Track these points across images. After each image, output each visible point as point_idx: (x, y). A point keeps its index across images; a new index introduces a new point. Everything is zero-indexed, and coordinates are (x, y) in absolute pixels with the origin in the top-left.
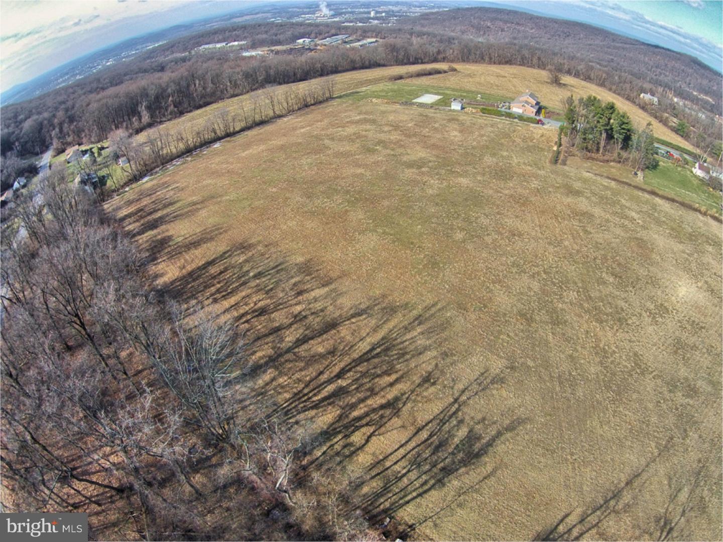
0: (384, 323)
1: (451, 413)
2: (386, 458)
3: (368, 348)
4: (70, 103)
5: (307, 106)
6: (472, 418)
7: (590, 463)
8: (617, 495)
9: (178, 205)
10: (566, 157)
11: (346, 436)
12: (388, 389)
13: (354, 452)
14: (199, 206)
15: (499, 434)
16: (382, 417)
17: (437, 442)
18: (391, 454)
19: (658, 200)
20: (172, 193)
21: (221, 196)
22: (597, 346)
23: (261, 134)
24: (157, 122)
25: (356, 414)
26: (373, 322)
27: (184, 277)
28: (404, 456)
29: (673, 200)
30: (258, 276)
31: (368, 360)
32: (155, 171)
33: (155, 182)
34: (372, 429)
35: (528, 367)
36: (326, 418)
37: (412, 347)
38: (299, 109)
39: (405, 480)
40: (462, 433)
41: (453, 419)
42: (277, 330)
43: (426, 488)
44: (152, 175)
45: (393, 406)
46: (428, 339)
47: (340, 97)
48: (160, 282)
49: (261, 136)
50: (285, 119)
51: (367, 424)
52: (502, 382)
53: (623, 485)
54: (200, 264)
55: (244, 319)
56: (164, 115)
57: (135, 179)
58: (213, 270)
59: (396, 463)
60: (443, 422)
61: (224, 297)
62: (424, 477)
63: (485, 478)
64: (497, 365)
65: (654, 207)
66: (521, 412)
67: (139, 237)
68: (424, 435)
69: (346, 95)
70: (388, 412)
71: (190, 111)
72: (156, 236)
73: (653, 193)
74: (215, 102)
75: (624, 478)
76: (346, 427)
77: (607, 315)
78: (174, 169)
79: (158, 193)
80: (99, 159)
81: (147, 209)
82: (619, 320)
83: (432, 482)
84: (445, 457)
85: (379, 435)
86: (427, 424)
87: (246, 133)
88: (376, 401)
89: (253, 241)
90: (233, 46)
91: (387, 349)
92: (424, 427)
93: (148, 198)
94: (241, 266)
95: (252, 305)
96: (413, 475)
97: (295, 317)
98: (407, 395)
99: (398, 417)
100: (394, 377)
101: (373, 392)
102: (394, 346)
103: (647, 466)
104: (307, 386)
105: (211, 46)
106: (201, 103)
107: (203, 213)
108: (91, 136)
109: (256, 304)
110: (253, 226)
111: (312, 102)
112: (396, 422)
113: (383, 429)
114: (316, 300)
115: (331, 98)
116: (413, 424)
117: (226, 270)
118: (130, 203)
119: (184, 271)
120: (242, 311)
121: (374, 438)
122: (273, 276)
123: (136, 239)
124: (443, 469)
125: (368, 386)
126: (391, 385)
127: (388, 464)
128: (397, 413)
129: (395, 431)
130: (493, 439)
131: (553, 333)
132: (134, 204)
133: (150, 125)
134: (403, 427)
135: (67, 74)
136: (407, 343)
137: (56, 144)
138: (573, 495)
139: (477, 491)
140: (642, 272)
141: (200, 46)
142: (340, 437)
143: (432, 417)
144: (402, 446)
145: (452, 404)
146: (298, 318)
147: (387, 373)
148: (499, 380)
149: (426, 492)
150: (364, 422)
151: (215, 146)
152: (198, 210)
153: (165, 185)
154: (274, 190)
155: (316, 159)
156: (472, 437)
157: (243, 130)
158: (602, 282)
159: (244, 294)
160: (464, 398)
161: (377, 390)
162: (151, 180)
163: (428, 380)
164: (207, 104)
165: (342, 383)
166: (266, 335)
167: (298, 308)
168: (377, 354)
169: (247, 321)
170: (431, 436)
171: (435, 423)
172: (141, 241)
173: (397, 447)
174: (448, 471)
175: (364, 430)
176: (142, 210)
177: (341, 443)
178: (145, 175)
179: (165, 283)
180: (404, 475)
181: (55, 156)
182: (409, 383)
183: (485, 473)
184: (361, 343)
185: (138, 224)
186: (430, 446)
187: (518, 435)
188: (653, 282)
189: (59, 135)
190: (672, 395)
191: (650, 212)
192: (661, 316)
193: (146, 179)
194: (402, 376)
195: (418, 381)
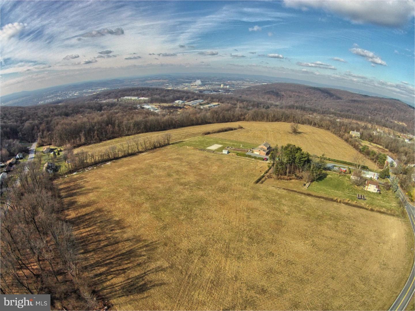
0: (134, 245)
1: (141, 276)
2: (115, 284)
4: (49, 119)
5: (155, 147)
6: (148, 280)
9: (83, 189)
11: (107, 276)
12: (125, 265)
13: (106, 281)
14: (90, 191)
16: (119, 273)
17: (132, 284)
18: (117, 284)
20: (83, 182)
21: (100, 189)
23: (129, 160)
24: (88, 143)
25: (112, 270)
26: (131, 244)
27: (77, 218)
28: (120, 285)
30: (101, 222)
31: (123, 255)
32: (79, 170)
33: (78, 176)
34: (115, 276)
36: (103, 269)
37: (139, 254)
38: (152, 149)
39: (117, 292)
40: (142, 283)
41: (141, 278)
42: (100, 241)
44: (78, 172)
45: (124, 270)
46: (146, 252)
47: (172, 144)
48: (68, 217)
49: (129, 162)
50: (143, 154)
51: (114, 274)
52: (165, 271)
54: (84, 214)
55: (91, 236)
56: (92, 140)
57: (71, 172)
58: (87, 217)
59: (117, 287)
60: (137, 279)
61: (87, 227)
64: (166, 265)
67: (65, 199)
69: (176, 143)
70: (121, 272)
71: (105, 140)
72: (71, 200)
74: (118, 138)
76: (107, 273)
78: (87, 171)
79: (77, 182)
80: (57, 156)
81: (72, 187)
85: (116, 278)
87: (123, 159)
89: (104, 209)
90: (141, 100)
91: (130, 253)
92: (130, 278)
93: (73, 183)
94: (97, 217)
95: (95, 231)
97: (107, 238)
98: (130, 268)
99: (124, 274)
100: (129, 261)
101: (120, 265)
102: (133, 253)
104: (101, 260)
105: (129, 98)
106: (111, 137)
107: (91, 195)
108: (56, 142)
109: (96, 231)
110: (106, 204)
111: (158, 146)
112: (123, 275)
113: (118, 276)
114: (116, 233)
115: (169, 144)
116: (127, 277)
117: (91, 218)
118: (66, 183)
119: (77, 216)
120: (91, 233)
121: (114, 278)
122: (106, 223)
123: (63, 199)
125: (120, 263)
126: (127, 264)
127: (114, 286)
128: (124, 273)
129: (121, 278)
131: (198, 259)
132: (67, 184)
133: (84, 144)
134: (124, 277)
135: (53, 94)
136: (138, 252)
137: (39, 140)
141: (124, 96)
142: (105, 276)
143: (134, 276)
144: (121, 282)
145: (143, 274)
146: (108, 238)
147: (127, 260)
149: (121, 296)
150: (114, 273)
151: (108, 164)
152: (90, 192)
153: (82, 178)
154: (121, 190)
155: (145, 178)
156: (145, 284)
157: (122, 157)
159: (94, 227)
160: (148, 273)
162: (77, 174)
163: (139, 265)
164: (114, 138)
165: (112, 261)
166: (95, 242)
167: (109, 235)
168: (127, 254)
169: (92, 236)
170: (131, 282)
171: (135, 278)
172: (65, 201)
173: (119, 282)
175: (112, 275)
176: (69, 188)
177: (104, 278)
178: (75, 172)
179: (69, 218)
180: (118, 290)
181: (38, 147)
182: (132, 264)
184: (123, 250)
185: (66, 193)
186: (130, 284)
189: (41, 136)
193: (75, 173)
194: (131, 262)
195: (135, 265)
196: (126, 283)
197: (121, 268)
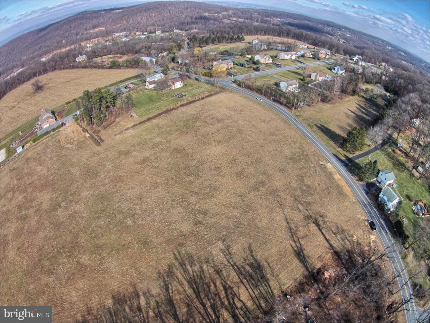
0: (178, 279)
1: (237, 269)
2: (251, 296)
3: (192, 290)
6: (243, 263)
7: (275, 232)
8: (290, 229)
10: (97, 136)
11: (237, 308)
12: (217, 288)
13: (246, 307)
15: (252, 256)
16: (231, 294)
17: (249, 277)
18: (250, 294)
19: (155, 121)
22: (224, 205)
25: (226, 303)
26: (175, 283)
28: (252, 290)
29: (159, 115)
31: (199, 292)
34: (236, 298)
35: (226, 235)
36: (225, 314)
37: (198, 273)
39: (262, 291)
40: (248, 268)
41: (241, 269)
43: (267, 285)
45: (227, 289)
46: (195, 265)
52: (230, 246)
53: (287, 225)
59: (254, 293)
60: (241, 273)
62: (263, 285)
63: (269, 266)
64: (220, 245)
65: (158, 126)
66: (246, 246)
68: (244, 281)
70: (229, 291)
73: (149, 119)
75: (285, 224)
76: (232, 308)
77: (210, 192)
82: (215, 189)
83: (266, 283)
84: (257, 276)
85: (240, 296)
86: (240, 279)
88: (223, 294)
91: (196, 283)
92: (241, 280)
96: (261, 288)
98: (223, 282)
99: (233, 288)
100: (212, 284)
101: (217, 294)
102: (194, 279)
103: (284, 214)
112: (235, 289)
113: (237, 294)
116: (238, 284)
121: (241, 298)
124: (261, 278)
125: (213, 295)
126: (216, 286)
127: (254, 296)
128: (231, 288)
129: (240, 290)
130: (254, 258)
131: (211, 218)
134: (238, 287)
136: (195, 274)
138: (285, 241)
139: (274, 270)
140: (194, 162)
142: (237, 311)
143: (237, 276)
144: (247, 289)
145: (234, 268)
147: (209, 287)
148: (228, 247)
149: (269, 286)
150: (232, 301)
156: (251, 265)
158: (191, 183)
160: (232, 263)
161: (216, 292)
165: (208, 305)
168: (197, 287)
170: (246, 279)
171: (240, 276)
173: (247, 292)
174: (263, 277)
175: (236, 301)
177: (240, 311)
180: (260, 291)
182: (217, 280)
183: (267, 266)
184: (187, 292)
186: (250, 280)
187: (255, 250)
188: (202, 162)
190: (260, 191)
191: (161, 131)
192: (221, 172)
194: (213, 281)
195: (217, 276)
196: (249, 284)
197: (223, 292)
